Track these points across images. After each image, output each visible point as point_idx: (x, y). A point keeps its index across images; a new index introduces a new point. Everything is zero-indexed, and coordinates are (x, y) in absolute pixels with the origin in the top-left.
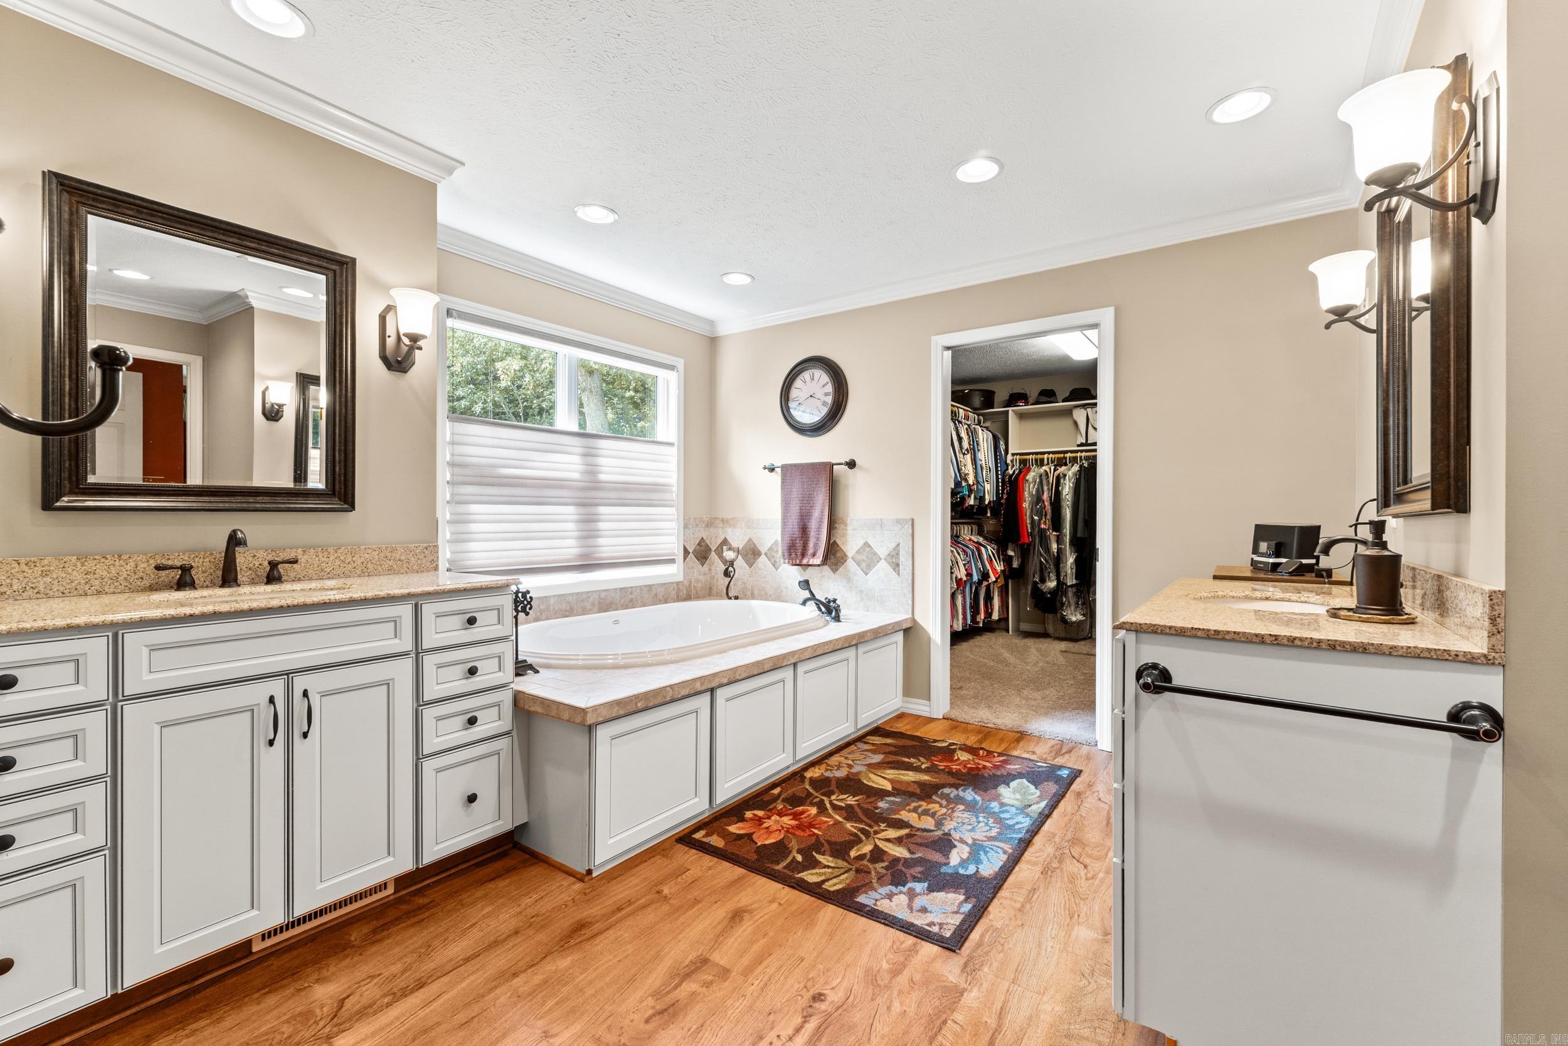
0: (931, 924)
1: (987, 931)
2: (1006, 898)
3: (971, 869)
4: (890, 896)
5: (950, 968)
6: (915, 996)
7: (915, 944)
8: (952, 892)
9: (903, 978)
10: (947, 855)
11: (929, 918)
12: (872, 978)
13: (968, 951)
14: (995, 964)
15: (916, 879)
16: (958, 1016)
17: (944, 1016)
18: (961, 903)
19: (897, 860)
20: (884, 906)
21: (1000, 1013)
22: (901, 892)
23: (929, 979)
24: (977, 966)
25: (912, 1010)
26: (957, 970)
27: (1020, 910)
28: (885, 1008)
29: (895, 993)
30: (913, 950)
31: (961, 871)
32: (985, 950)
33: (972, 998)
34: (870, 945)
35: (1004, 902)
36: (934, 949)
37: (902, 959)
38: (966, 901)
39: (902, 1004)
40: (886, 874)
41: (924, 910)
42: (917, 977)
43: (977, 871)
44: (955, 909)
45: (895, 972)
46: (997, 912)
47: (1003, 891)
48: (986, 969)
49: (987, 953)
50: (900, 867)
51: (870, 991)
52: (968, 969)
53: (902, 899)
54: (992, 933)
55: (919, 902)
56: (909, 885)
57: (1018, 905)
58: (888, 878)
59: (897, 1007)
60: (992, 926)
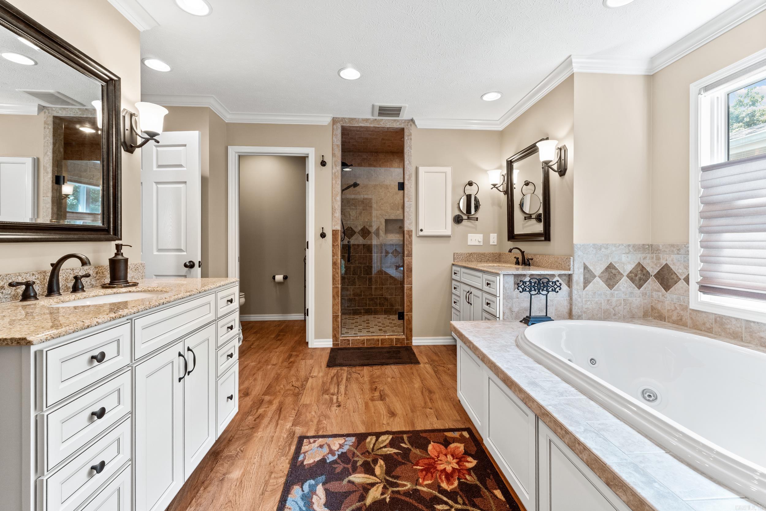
0: (314, 442)
1: (288, 453)
2: (281, 477)
3: (306, 487)
4: (341, 446)
5: (299, 431)
6: (309, 418)
7: (318, 433)
8: (312, 463)
9: (315, 421)
10: (328, 492)
11: (317, 444)
12: (326, 417)
13: (294, 440)
14: (282, 439)
15: (334, 462)
16: (292, 419)
17: (297, 417)
18: (305, 459)
19: (355, 470)
20: (341, 441)
21: (277, 425)
22: (338, 450)
23: (306, 424)
24: (289, 436)
25: (308, 414)
26: (297, 431)
27: (272, 473)
28: (317, 411)
29: (316, 416)
30: (317, 431)
31: (312, 482)
32: (287, 443)
33: (289, 425)
34: (335, 425)
35: (282, 474)
36: (309, 434)
37: (320, 426)
38: (302, 462)
39: (312, 414)
40: (353, 458)
41: (321, 446)
42: (311, 423)
43: (302, 487)
44: (306, 454)
45: (319, 421)
46: (284, 466)
47: (282, 482)
48: (285, 436)
49: (286, 442)
50: (349, 466)
51: (324, 413)
52: (292, 433)
53: (335, 447)
54: (285, 452)
55: (326, 450)
56: (336, 457)
57: (273, 476)
58: (350, 455)
59: (313, 413)
60: (286, 456)
